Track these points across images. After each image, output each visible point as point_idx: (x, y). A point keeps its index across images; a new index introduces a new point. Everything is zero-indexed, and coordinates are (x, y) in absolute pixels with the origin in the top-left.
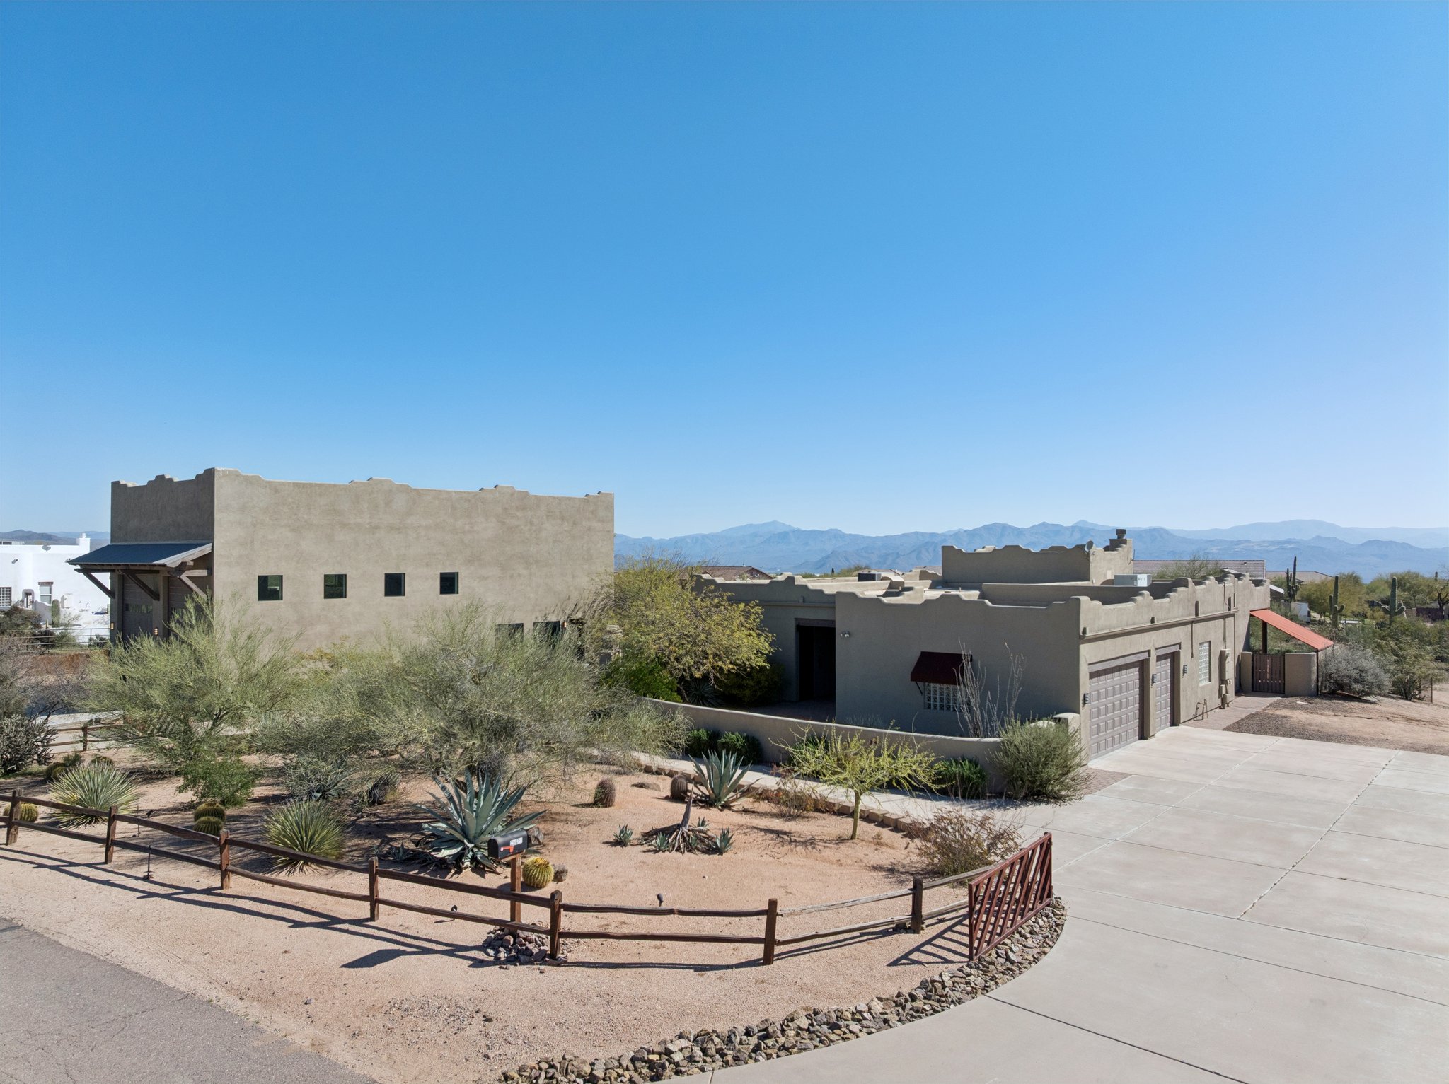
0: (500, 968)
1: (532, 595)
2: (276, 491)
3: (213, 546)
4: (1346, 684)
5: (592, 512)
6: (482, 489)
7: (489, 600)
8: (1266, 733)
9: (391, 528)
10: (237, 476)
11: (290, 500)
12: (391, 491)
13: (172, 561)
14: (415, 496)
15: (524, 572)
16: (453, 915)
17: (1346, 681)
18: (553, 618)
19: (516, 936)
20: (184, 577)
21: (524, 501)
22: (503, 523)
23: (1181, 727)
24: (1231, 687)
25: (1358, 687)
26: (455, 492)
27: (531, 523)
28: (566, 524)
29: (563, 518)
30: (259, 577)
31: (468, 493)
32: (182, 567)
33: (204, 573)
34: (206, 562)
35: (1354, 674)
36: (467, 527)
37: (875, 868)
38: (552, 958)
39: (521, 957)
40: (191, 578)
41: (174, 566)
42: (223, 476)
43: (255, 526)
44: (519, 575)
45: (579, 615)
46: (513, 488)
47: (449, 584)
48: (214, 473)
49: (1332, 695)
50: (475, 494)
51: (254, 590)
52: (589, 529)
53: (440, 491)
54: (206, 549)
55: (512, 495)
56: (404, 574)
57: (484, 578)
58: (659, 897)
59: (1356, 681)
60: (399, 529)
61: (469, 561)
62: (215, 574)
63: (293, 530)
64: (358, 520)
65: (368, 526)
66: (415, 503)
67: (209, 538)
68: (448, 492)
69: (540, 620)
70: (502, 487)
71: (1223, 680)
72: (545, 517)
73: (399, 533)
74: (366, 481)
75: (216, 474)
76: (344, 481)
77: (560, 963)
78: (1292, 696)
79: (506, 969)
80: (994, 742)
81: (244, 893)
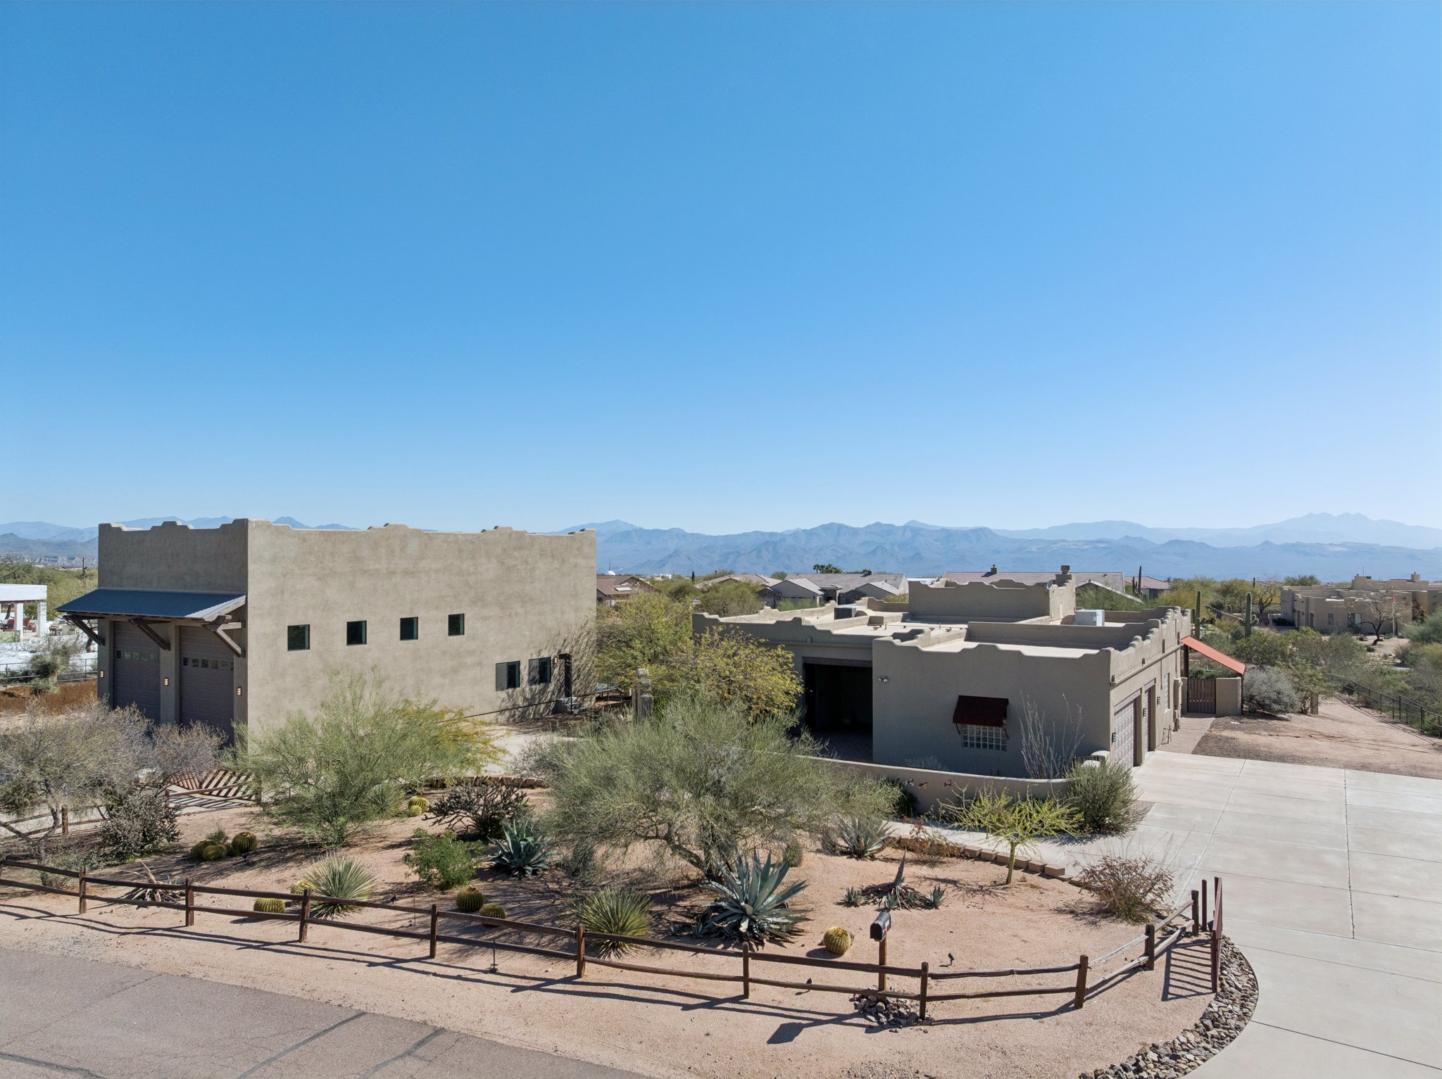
0: (891, 1031)
1: (527, 633)
2: (304, 540)
3: (247, 599)
4: (1267, 705)
5: (578, 549)
6: (483, 531)
7: (491, 639)
8: (1229, 756)
9: (406, 573)
10: (269, 526)
11: (316, 548)
12: (405, 536)
13: (208, 614)
14: (427, 538)
15: (521, 610)
16: (809, 986)
17: (1267, 702)
18: (545, 654)
19: (886, 1003)
20: (220, 631)
21: (520, 541)
22: (503, 563)
23: (1157, 752)
24: (1179, 712)
25: (1276, 707)
26: (462, 535)
27: (527, 563)
28: (556, 561)
29: (553, 557)
30: (289, 627)
31: (473, 535)
32: (220, 620)
33: (238, 625)
34: (240, 615)
35: (1274, 696)
36: (472, 569)
37: (1059, 911)
38: (921, 1019)
39: (899, 1021)
40: (226, 631)
41: (211, 620)
42: (257, 527)
43: (285, 576)
44: (517, 614)
45: (567, 651)
46: (511, 528)
47: (455, 625)
48: (247, 524)
49: (1252, 714)
50: (478, 537)
51: (284, 641)
52: (576, 566)
53: (448, 534)
54: (240, 601)
55: (510, 535)
56: (417, 618)
57: (486, 618)
58: (950, 956)
59: (1275, 702)
60: (412, 573)
61: (474, 602)
62: (249, 626)
63: (320, 579)
64: (377, 566)
65: (385, 572)
66: (426, 548)
67: (243, 591)
68: (456, 535)
69: (535, 657)
70: (502, 528)
71: (1176, 707)
72: (538, 556)
73: (413, 577)
74: (382, 526)
75: (250, 525)
76: (362, 527)
77: (930, 1022)
78: (1223, 716)
79: (896, 1032)
80: (1061, 783)
81: (604, 979)
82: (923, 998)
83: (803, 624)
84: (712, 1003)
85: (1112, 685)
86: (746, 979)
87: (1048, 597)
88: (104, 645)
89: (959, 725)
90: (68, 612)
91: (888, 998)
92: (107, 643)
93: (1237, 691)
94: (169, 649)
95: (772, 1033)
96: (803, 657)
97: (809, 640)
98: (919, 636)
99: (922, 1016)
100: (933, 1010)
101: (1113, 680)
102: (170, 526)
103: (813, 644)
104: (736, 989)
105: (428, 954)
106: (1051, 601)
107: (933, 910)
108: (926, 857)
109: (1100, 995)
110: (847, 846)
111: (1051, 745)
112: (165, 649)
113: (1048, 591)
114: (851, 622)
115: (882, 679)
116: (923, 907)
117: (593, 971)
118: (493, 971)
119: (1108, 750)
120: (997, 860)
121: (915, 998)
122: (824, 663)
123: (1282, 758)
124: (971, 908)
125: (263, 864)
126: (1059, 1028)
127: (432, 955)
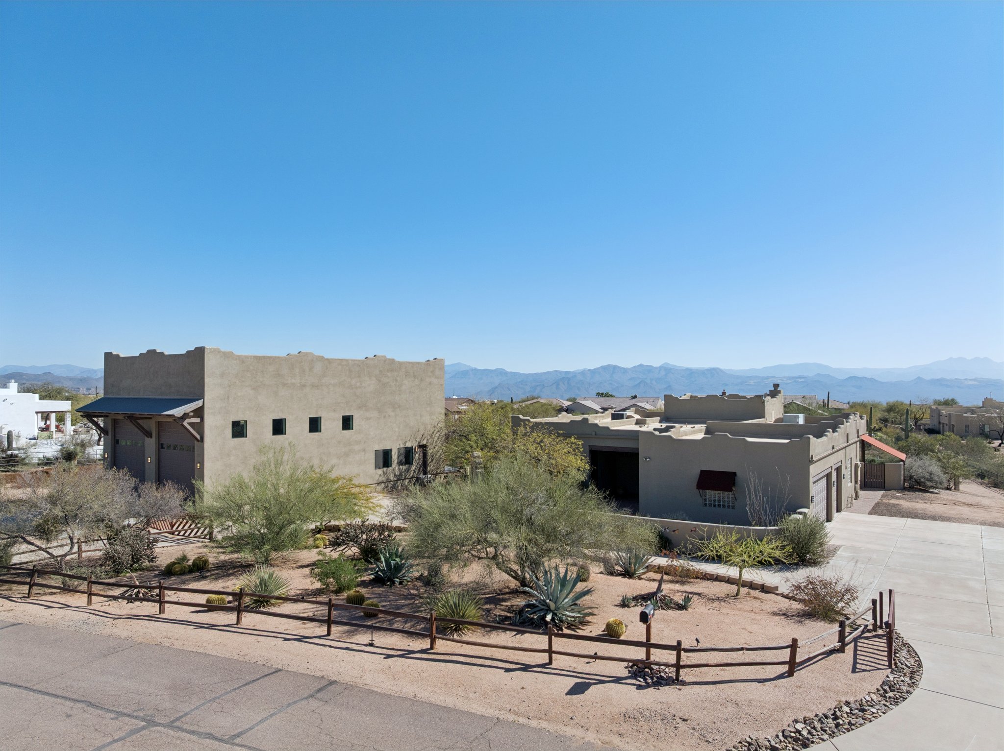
0: (655, 689)
1: (397, 429)
2: (243, 362)
3: (204, 402)
4: (922, 482)
5: (432, 372)
6: (366, 358)
7: (372, 433)
8: (895, 516)
9: (313, 386)
10: (219, 352)
11: (251, 368)
12: (312, 360)
13: (178, 412)
14: (328, 363)
15: (392, 414)
16: (596, 657)
17: (923, 480)
18: (409, 445)
19: (651, 669)
20: (185, 423)
21: (391, 365)
22: (380, 381)
23: (843, 513)
24: (858, 486)
25: (929, 484)
26: (351, 360)
27: (396, 381)
28: (417, 380)
29: (415, 377)
30: (233, 422)
31: (359, 360)
32: (185, 416)
33: (198, 420)
34: (199, 412)
35: (927, 476)
36: (358, 384)
37: (775, 614)
38: (676, 681)
39: (660, 682)
40: (190, 424)
41: (179, 416)
42: (211, 352)
43: (230, 386)
44: (389, 416)
45: (424, 442)
46: (385, 356)
47: (347, 422)
48: (204, 350)
49: (911, 489)
50: (362, 362)
51: (229, 431)
52: (430, 383)
53: (342, 360)
54: (199, 403)
55: (385, 361)
56: (321, 417)
57: (368, 419)
58: (697, 640)
59: (929, 480)
60: (317, 386)
61: (360, 407)
62: (205, 421)
63: (254, 389)
64: (293, 381)
65: (299, 385)
66: (327, 369)
67: (202, 396)
68: (347, 360)
69: (402, 446)
70: (379, 356)
71: (856, 482)
72: (404, 376)
73: (318, 389)
74: (297, 353)
75: (206, 350)
76: (283, 354)
77: (683, 683)
78: (890, 490)
79: (658, 689)
80: (775, 529)
81: (449, 651)
82: (678, 666)
83: (589, 422)
84: (526, 668)
85: (811, 461)
86: (550, 651)
87: (764, 405)
88: (108, 435)
89: (701, 491)
90: (84, 412)
91: (652, 666)
92: (110, 433)
93: (901, 472)
94: (151, 437)
95: (569, 688)
96: (590, 446)
97: (594, 433)
98: (672, 430)
99: (677, 679)
100: (685, 675)
101: (812, 458)
102: (152, 352)
103: (596, 436)
104: (543, 658)
105: (326, 633)
106: (766, 408)
107: (684, 611)
108: (678, 578)
109: (806, 668)
110: (622, 570)
111: (767, 503)
112: (148, 437)
113: (764, 401)
114: (624, 422)
115: (646, 459)
116: (676, 609)
117: (442, 645)
118: (371, 645)
119: (808, 508)
120: (729, 581)
121: (672, 666)
122: (604, 450)
123: (934, 518)
124: (711, 610)
125: (213, 577)
126: (777, 689)
127: (329, 634)
